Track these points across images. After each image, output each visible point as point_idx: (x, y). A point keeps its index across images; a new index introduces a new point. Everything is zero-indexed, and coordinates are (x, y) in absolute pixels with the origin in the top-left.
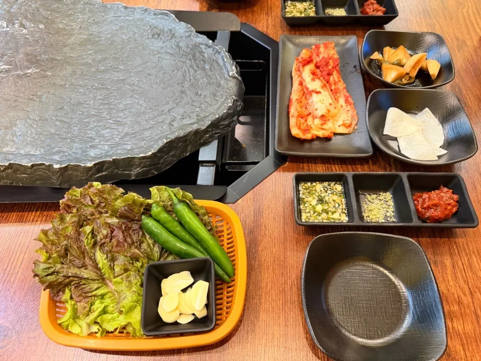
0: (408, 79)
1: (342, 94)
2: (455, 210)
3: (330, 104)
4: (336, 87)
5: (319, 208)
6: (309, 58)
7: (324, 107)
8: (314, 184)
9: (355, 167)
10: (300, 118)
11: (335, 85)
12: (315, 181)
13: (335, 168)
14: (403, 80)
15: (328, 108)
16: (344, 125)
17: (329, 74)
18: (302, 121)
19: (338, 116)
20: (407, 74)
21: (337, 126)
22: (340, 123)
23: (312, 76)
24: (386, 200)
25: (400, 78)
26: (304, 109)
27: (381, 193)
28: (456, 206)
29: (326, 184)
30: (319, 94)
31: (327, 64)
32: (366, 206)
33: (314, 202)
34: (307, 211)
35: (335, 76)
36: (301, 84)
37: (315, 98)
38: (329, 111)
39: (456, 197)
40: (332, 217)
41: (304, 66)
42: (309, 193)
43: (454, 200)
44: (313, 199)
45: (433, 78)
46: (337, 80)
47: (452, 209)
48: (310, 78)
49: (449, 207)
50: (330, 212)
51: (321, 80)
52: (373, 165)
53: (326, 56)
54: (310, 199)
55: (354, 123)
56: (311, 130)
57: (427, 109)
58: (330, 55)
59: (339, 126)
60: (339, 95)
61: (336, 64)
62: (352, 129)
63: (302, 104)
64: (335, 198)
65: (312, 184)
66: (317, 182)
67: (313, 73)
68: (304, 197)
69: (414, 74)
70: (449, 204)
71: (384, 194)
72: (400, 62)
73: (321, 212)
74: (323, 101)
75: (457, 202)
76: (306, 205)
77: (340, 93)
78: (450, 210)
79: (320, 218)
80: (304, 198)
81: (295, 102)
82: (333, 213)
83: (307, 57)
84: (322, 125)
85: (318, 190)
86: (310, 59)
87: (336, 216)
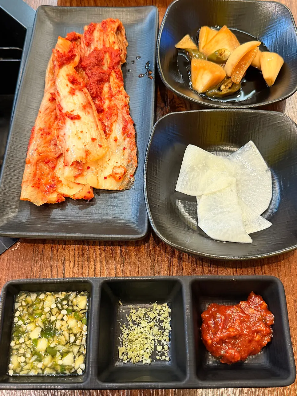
0: (230, 85)
1: (120, 116)
2: (266, 341)
3: (93, 140)
4: (113, 103)
5: (42, 345)
6: (70, 52)
7: (82, 146)
8: (42, 296)
9: (126, 249)
10: (42, 164)
11: (110, 101)
12: (44, 292)
13: (95, 252)
14: (223, 87)
15: (88, 148)
16: (112, 176)
17: (101, 81)
18: (46, 168)
19: (107, 159)
20: (228, 78)
21: (101, 178)
22: (108, 171)
23: (70, 85)
24: (162, 318)
25: (216, 84)
26: (52, 147)
27: (155, 305)
28: (270, 333)
29: (61, 295)
30: (76, 121)
31: (99, 62)
32: (127, 331)
33: (35, 333)
34: (22, 351)
35: (112, 84)
36: (53, 99)
37: (70, 127)
38: (87, 153)
39: (270, 317)
40: (60, 362)
41: (61, 65)
42: (31, 314)
43: (266, 324)
44: (36, 326)
45: (270, 84)
46: (114, 91)
47: (262, 340)
48: (68, 89)
49: (257, 337)
50: (58, 354)
51: (85, 93)
52: (154, 245)
53: (100, 47)
54: (30, 327)
55: (131, 171)
56: (59, 186)
57: (251, 142)
58: (107, 45)
59: (105, 178)
60: (114, 118)
61: (115, 61)
62: (125, 182)
63: (49, 137)
64: (72, 323)
65: (38, 296)
66: (48, 293)
67: (73, 81)
68: (20, 323)
69: (238, 78)
70: (258, 332)
71: (159, 306)
72: (221, 55)
73: (43, 353)
74: (80, 135)
75: (272, 326)
76: (22, 340)
77: (117, 115)
78: (258, 342)
79: (40, 365)
80: (20, 326)
81: (38, 133)
82: (63, 355)
83: (67, 51)
84: (76, 177)
85: (47, 310)
86: (70, 54)
87: (68, 360)
